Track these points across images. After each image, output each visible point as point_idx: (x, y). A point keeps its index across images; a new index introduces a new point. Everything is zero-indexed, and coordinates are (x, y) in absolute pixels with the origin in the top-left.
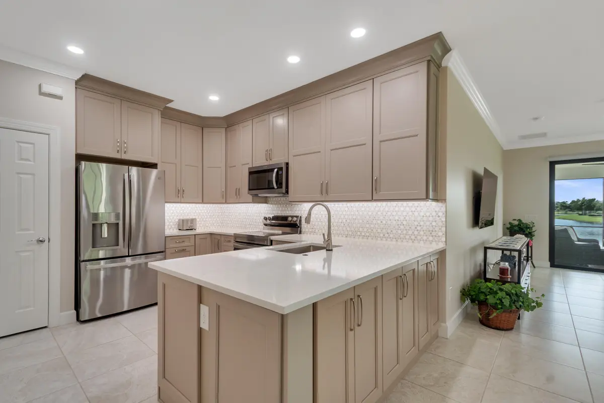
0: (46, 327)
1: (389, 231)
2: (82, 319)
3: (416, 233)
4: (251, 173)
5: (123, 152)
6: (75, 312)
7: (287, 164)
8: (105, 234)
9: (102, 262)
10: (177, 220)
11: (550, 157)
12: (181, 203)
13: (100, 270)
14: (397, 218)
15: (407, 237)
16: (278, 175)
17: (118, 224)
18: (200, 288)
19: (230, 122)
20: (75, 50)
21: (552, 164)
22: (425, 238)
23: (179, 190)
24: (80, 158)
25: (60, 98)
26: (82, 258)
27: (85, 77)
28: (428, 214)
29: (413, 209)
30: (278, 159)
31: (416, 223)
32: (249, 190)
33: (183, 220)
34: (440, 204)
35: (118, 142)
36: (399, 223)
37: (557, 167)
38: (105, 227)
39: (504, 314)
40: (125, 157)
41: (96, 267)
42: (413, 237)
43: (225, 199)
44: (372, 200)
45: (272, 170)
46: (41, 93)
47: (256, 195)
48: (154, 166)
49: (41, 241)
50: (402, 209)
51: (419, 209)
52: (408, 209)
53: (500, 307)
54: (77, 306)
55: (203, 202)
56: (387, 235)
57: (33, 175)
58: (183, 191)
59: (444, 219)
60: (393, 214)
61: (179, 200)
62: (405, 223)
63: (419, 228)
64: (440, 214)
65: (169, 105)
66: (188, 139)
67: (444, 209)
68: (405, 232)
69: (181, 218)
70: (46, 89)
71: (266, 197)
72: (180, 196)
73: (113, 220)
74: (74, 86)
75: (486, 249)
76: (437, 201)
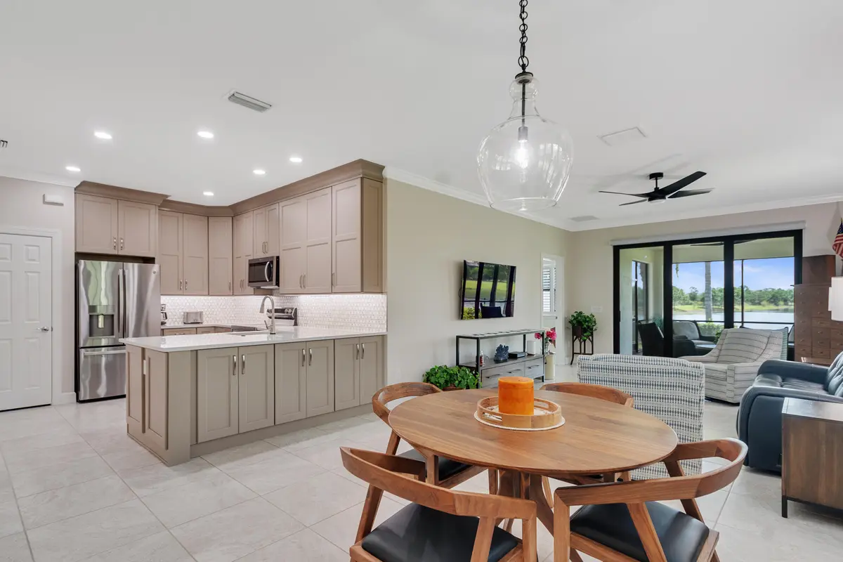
0: (49, 405)
2: (82, 398)
4: (251, 265)
5: (120, 248)
6: (75, 394)
7: (278, 258)
8: (101, 325)
9: (103, 349)
10: (182, 313)
11: (612, 240)
12: (183, 295)
13: (101, 356)
16: (270, 269)
17: (113, 316)
18: (143, 350)
19: (235, 212)
20: (73, 169)
21: (617, 249)
23: (181, 283)
24: (80, 256)
25: (62, 205)
26: (81, 345)
27: (84, 184)
30: (272, 253)
32: (250, 282)
33: (188, 313)
34: (380, 296)
35: (115, 239)
37: (622, 251)
38: (101, 319)
40: (121, 253)
41: (96, 353)
43: (233, 291)
44: (332, 293)
45: (264, 264)
46: (45, 202)
47: (259, 288)
48: (150, 260)
49: (45, 330)
54: (77, 389)
55: (209, 295)
57: (39, 272)
58: (186, 283)
61: (181, 292)
65: (169, 198)
66: (191, 230)
67: (386, 300)
69: (187, 311)
70: (49, 198)
71: (271, 289)
72: (182, 288)
73: (110, 312)
74: (73, 191)
75: (458, 337)
76: (382, 293)
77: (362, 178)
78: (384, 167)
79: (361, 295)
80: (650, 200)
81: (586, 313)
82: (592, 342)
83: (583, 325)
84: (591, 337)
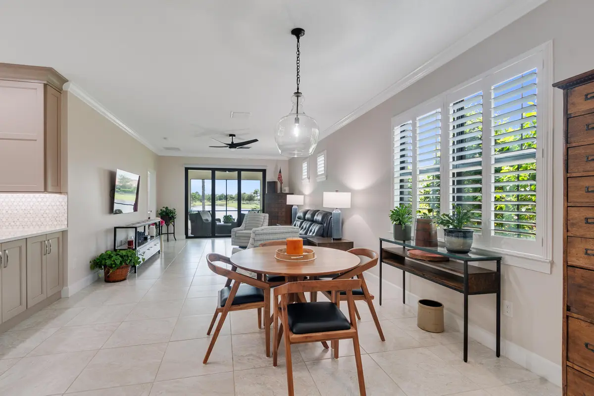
1: (16, 219)
3: (42, 219)
11: (185, 164)
14: (23, 208)
15: (34, 224)
21: (187, 169)
22: (50, 223)
28: (53, 204)
29: (40, 200)
31: (43, 212)
34: (62, 196)
36: (26, 212)
39: (118, 270)
42: (40, 223)
50: (29, 200)
51: (45, 200)
52: (34, 200)
53: (114, 266)
56: (12, 224)
59: (66, 208)
60: (20, 204)
62: (31, 212)
63: (45, 215)
64: (63, 203)
67: (66, 200)
68: (32, 219)
75: (115, 228)
76: (60, 193)
77: (45, 85)
78: (67, 81)
79: (42, 195)
80: (230, 147)
81: (170, 208)
82: (174, 226)
83: (169, 216)
84: (173, 223)
